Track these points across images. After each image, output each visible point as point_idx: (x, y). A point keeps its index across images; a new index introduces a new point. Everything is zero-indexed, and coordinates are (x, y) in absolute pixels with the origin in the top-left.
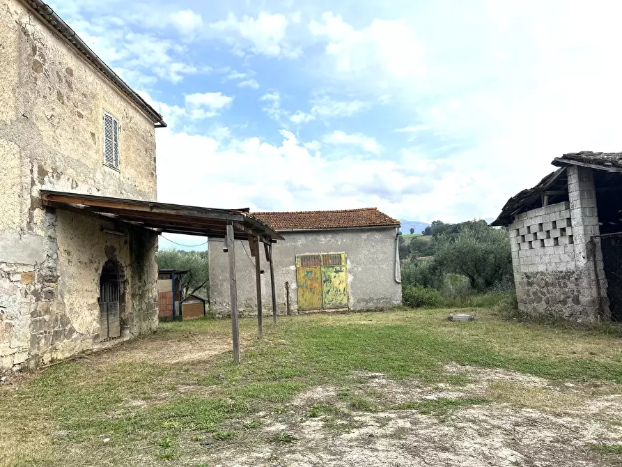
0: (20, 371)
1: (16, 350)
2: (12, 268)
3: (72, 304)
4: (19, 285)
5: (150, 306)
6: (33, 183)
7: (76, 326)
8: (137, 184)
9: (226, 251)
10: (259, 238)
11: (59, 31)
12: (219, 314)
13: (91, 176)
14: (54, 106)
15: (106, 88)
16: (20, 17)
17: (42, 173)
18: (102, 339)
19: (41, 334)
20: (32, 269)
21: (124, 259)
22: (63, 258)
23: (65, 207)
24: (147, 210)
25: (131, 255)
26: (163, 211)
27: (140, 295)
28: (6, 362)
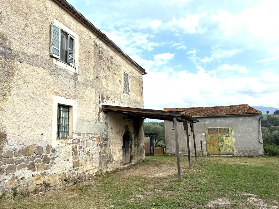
0: (96, 176)
1: (94, 167)
2: (93, 136)
3: (113, 149)
4: (95, 142)
5: (142, 150)
6: (100, 103)
7: (114, 158)
8: (136, 99)
9: (173, 130)
10: (188, 122)
11: (108, 43)
12: (170, 154)
13: (119, 97)
14: (107, 72)
15: (124, 62)
16: (95, 40)
17: (103, 98)
18: (123, 163)
19: (103, 161)
20: (99, 136)
21: (131, 130)
22: (110, 131)
23: (110, 111)
24: (141, 112)
25: (134, 129)
26: (147, 112)
27: (138, 145)
28: (91, 172)
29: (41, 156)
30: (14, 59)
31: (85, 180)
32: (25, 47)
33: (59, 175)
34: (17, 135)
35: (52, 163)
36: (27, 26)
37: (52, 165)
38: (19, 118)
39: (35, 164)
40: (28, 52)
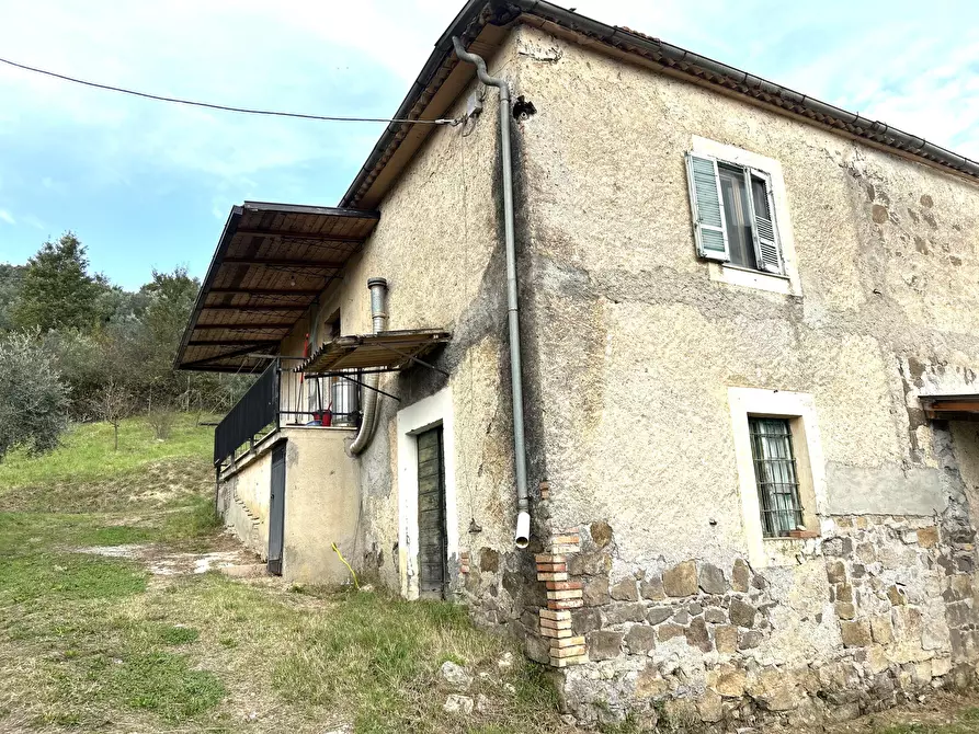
0: (946, 688)
1: (932, 653)
2: (903, 524)
4: (918, 550)
6: (906, 389)
14: (914, 263)
16: (845, 156)
17: (917, 369)
19: (965, 629)
20: (931, 523)
23: (960, 416)
28: (922, 673)
29: (721, 599)
30: (598, 297)
31: (899, 703)
32: (623, 253)
33: (797, 673)
34: (639, 529)
35: (764, 625)
36: (619, 188)
37: (764, 631)
38: (638, 475)
39: (708, 625)
40: (631, 266)
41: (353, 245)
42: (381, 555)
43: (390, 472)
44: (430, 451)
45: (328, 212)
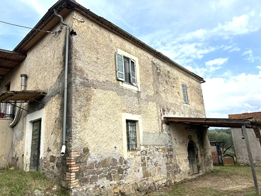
0: (165, 186)
1: (163, 178)
2: (158, 147)
3: (179, 160)
4: (161, 153)
5: (209, 160)
6: (161, 115)
7: (181, 169)
8: (197, 108)
9: (243, 138)
10: (259, 129)
11: (164, 59)
12: (242, 164)
13: (180, 108)
14: (165, 86)
15: (181, 74)
16: (152, 59)
17: (164, 111)
18: (191, 174)
19: (170, 172)
20: (164, 147)
21: (195, 140)
22: (174, 141)
23: (172, 122)
24: (204, 121)
25: (198, 138)
26: (211, 122)
27: (204, 155)
28: (160, 183)
29: (116, 167)
30: (90, 87)
31: (155, 190)
32: (98, 76)
33: (132, 185)
34: (96, 150)
35: (126, 173)
36: (98, 59)
37: (126, 175)
38: (97, 135)
39: (112, 174)
40: (100, 80)
41: (17, 63)
42: (18, 158)
43: (23, 133)
44: (37, 127)
45: (9, 52)
